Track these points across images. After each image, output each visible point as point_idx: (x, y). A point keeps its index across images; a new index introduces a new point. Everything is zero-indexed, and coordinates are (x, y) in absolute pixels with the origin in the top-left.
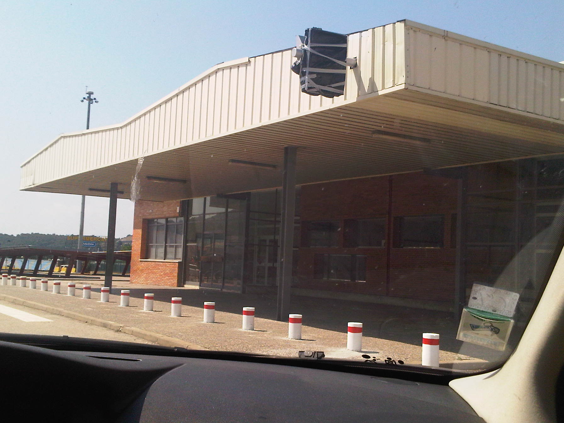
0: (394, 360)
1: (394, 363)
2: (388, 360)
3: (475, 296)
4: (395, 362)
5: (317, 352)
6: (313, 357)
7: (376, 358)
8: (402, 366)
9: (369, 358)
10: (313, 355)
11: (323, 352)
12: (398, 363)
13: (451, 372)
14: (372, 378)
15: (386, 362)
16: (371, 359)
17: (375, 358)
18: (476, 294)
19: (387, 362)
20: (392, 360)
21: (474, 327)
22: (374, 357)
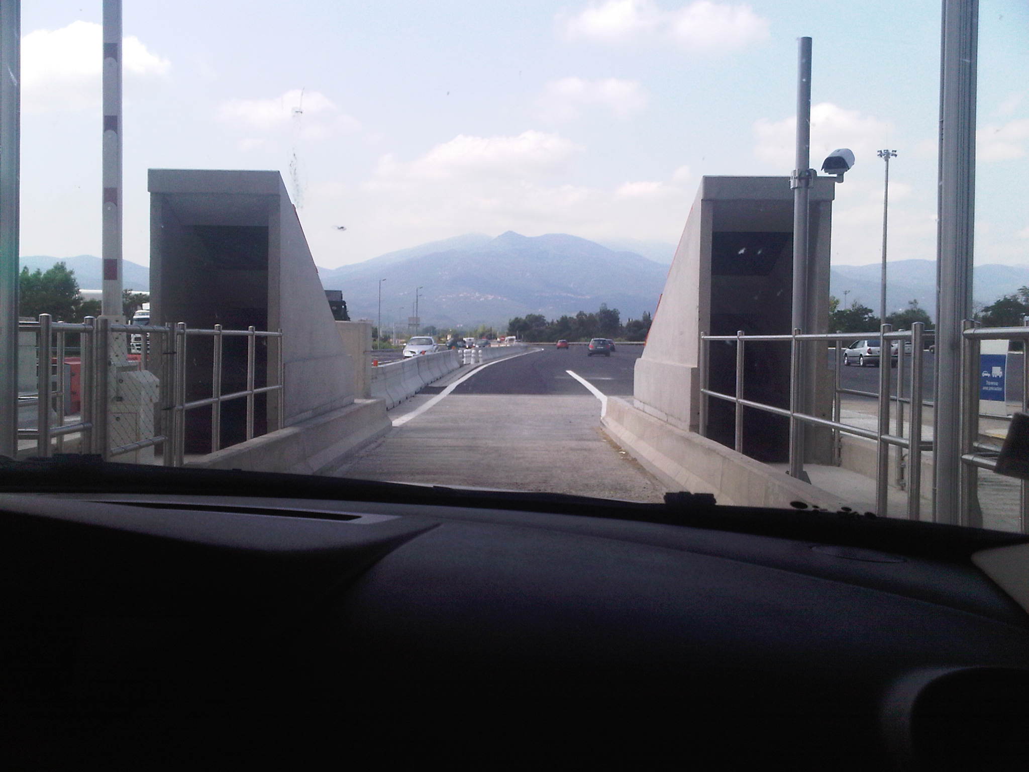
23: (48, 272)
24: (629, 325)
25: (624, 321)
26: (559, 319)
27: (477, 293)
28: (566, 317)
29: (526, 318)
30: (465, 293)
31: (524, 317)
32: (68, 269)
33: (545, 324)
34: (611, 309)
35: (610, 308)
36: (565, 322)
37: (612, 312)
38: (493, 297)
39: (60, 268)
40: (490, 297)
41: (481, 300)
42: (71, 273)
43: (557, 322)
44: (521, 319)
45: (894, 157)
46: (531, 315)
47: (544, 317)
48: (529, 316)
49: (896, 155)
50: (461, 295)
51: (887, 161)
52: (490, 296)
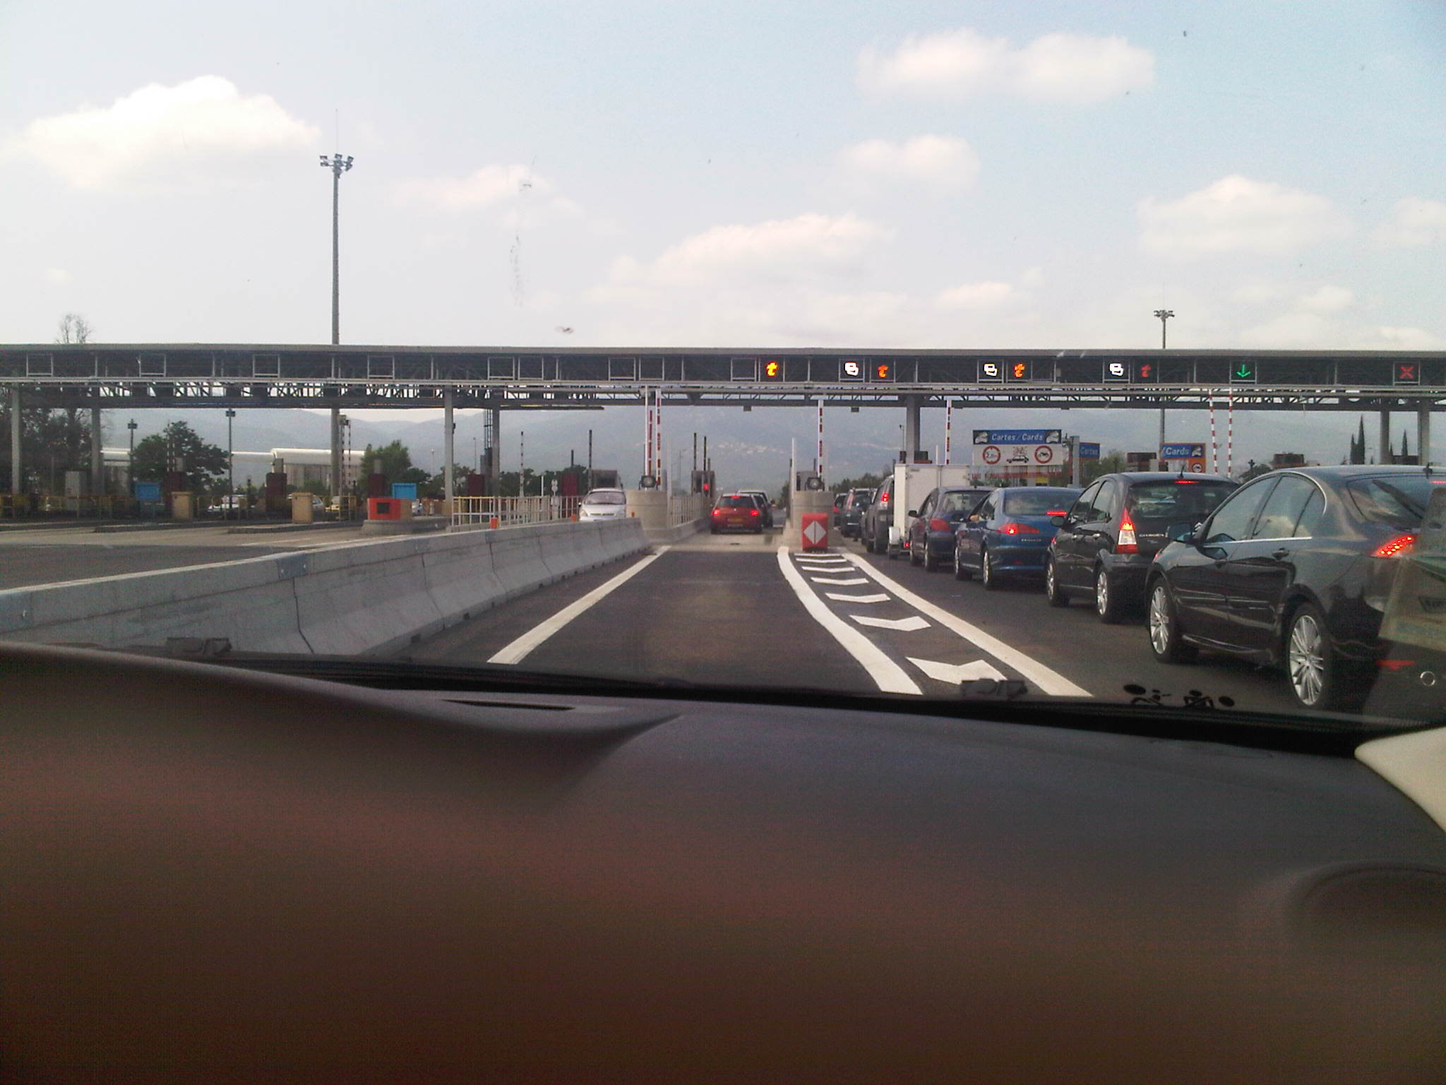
0: (1208, 698)
1: (1208, 704)
2: (1192, 696)
3: (1436, 519)
4: (1211, 702)
7: (1161, 693)
8: (1229, 713)
9: (1141, 694)
11: (1023, 682)
12: (1218, 705)
13: (1360, 724)
14: (1152, 742)
15: (1187, 701)
16: (1149, 695)
17: (1158, 692)
18: (1439, 514)
19: (1190, 702)
20: (1202, 697)
21: (1431, 603)
22: (1154, 691)
23: (387, 448)
32: (403, 445)
38: (765, 448)
39: (396, 445)
40: (761, 449)
42: (406, 449)
45: (1172, 317)
49: (1173, 316)
51: (1164, 321)
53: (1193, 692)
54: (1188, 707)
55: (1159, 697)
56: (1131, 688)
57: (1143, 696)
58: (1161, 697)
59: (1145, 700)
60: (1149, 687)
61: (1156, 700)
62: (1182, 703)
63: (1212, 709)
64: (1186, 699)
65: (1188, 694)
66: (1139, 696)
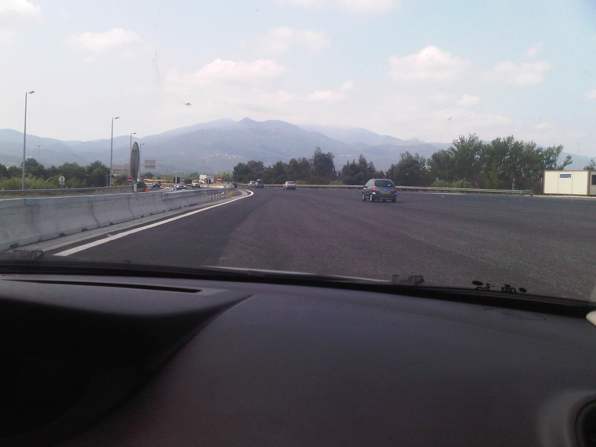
0: (513, 288)
1: (513, 290)
2: (506, 287)
4: (515, 290)
5: (415, 276)
6: (410, 282)
7: (491, 285)
8: (524, 294)
10: (410, 280)
11: (422, 277)
12: (518, 291)
16: (484, 286)
17: (489, 285)
19: (504, 290)
20: (510, 288)
22: (487, 284)
24: (345, 168)
25: (339, 165)
26: (275, 164)
27: (226, 154)
28: (281, 163)
29: (248, 163)
30: (220, 154)
31: (246, 163)
33: (263, 169)
34: (326, 153)
35: (325, 151)
36: (280, 166)
37: (326, 155)
38: (236, 156)
41: (229, 158)
43: (273, 167)
44: (244, 164)
46: (252, 161)
47: (263, 163)
48: (250, 163)
50: (217, 155)
52: (234, 156)
53: (506, 285)
54: (503, 292)
55: (489, 287)
56: (475, 283)
57: (481, 286)
58: (490, 287)
59: (482, 288)
60: (485, 282)
61: (487, 288)
62: (501, 290)
63: (515, 293)
64: (503, 288)
65: (504, 286)
66: (479, 286)
